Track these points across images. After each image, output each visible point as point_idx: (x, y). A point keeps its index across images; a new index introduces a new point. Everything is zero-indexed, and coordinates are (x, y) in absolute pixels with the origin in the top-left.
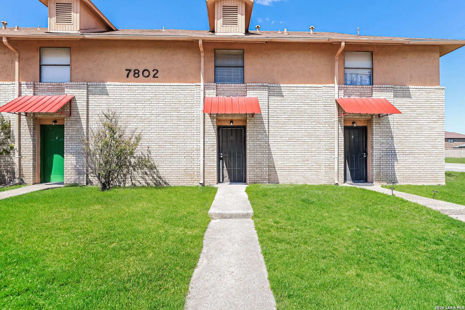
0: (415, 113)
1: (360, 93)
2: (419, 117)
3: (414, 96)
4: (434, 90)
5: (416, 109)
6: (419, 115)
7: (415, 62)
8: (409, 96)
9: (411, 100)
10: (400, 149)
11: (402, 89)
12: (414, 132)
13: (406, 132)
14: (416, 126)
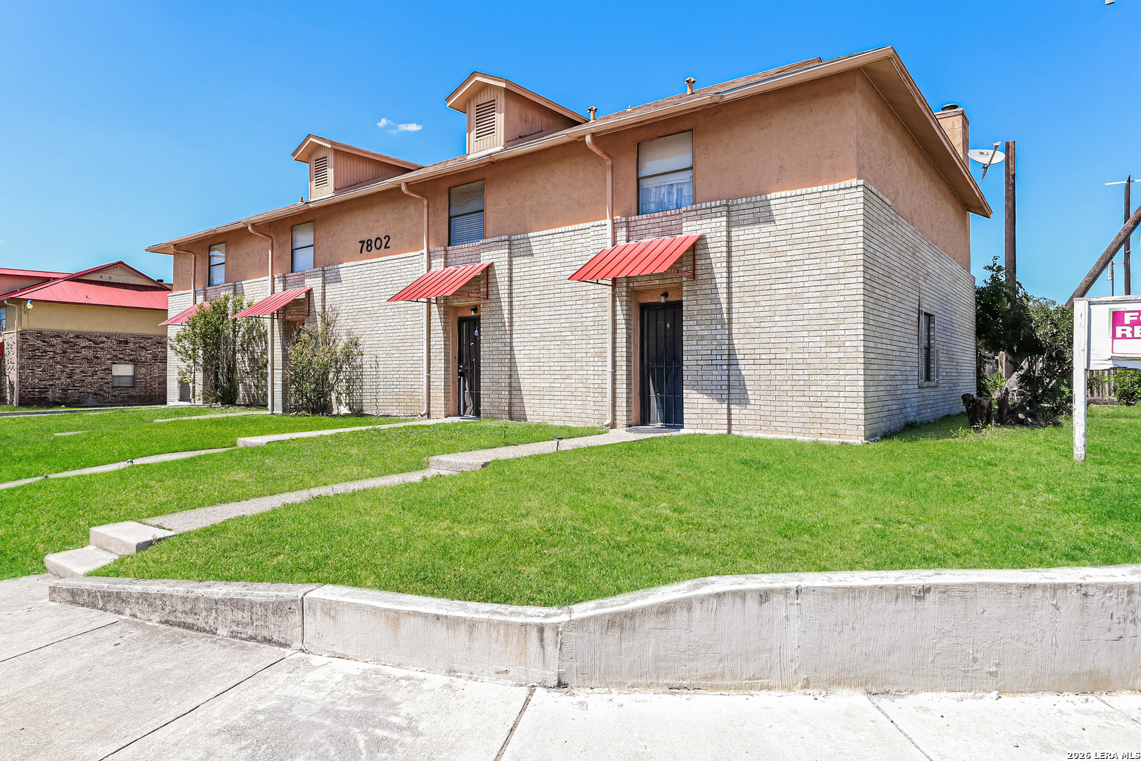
0: (784, 259)
1: (660, 230)
2: (794, 269)
3: (780, 217)
4: (833, 193)
5: (785, 248)
6: (793, 263)
7: (792, 129)
8: (770, 219)
9: (773, 229)
10: (746, 352)
11: (752, 206)
12: (781, 308)
13: (761, 309)
14: (785, 291)
